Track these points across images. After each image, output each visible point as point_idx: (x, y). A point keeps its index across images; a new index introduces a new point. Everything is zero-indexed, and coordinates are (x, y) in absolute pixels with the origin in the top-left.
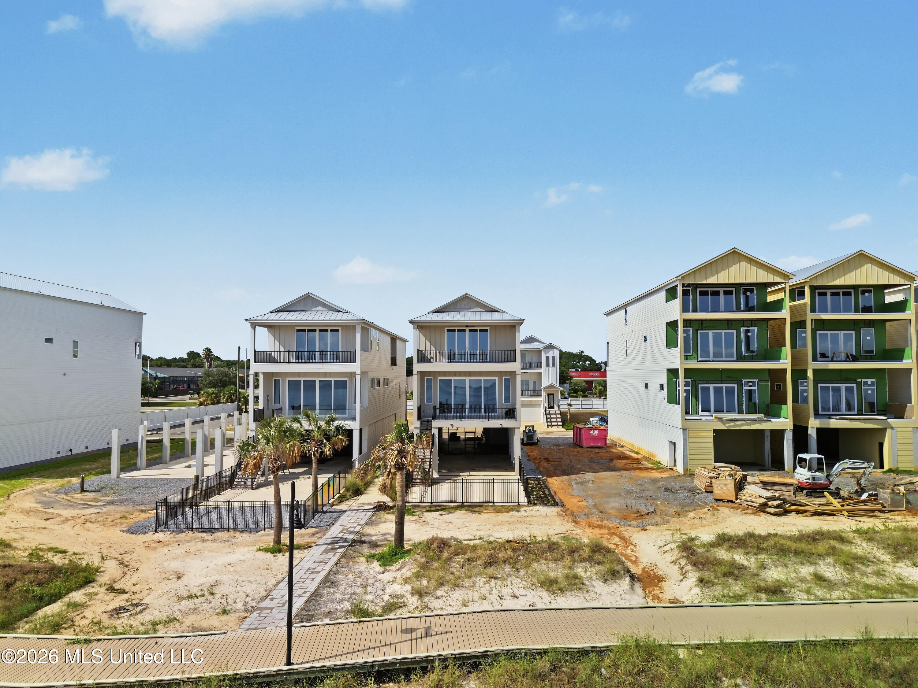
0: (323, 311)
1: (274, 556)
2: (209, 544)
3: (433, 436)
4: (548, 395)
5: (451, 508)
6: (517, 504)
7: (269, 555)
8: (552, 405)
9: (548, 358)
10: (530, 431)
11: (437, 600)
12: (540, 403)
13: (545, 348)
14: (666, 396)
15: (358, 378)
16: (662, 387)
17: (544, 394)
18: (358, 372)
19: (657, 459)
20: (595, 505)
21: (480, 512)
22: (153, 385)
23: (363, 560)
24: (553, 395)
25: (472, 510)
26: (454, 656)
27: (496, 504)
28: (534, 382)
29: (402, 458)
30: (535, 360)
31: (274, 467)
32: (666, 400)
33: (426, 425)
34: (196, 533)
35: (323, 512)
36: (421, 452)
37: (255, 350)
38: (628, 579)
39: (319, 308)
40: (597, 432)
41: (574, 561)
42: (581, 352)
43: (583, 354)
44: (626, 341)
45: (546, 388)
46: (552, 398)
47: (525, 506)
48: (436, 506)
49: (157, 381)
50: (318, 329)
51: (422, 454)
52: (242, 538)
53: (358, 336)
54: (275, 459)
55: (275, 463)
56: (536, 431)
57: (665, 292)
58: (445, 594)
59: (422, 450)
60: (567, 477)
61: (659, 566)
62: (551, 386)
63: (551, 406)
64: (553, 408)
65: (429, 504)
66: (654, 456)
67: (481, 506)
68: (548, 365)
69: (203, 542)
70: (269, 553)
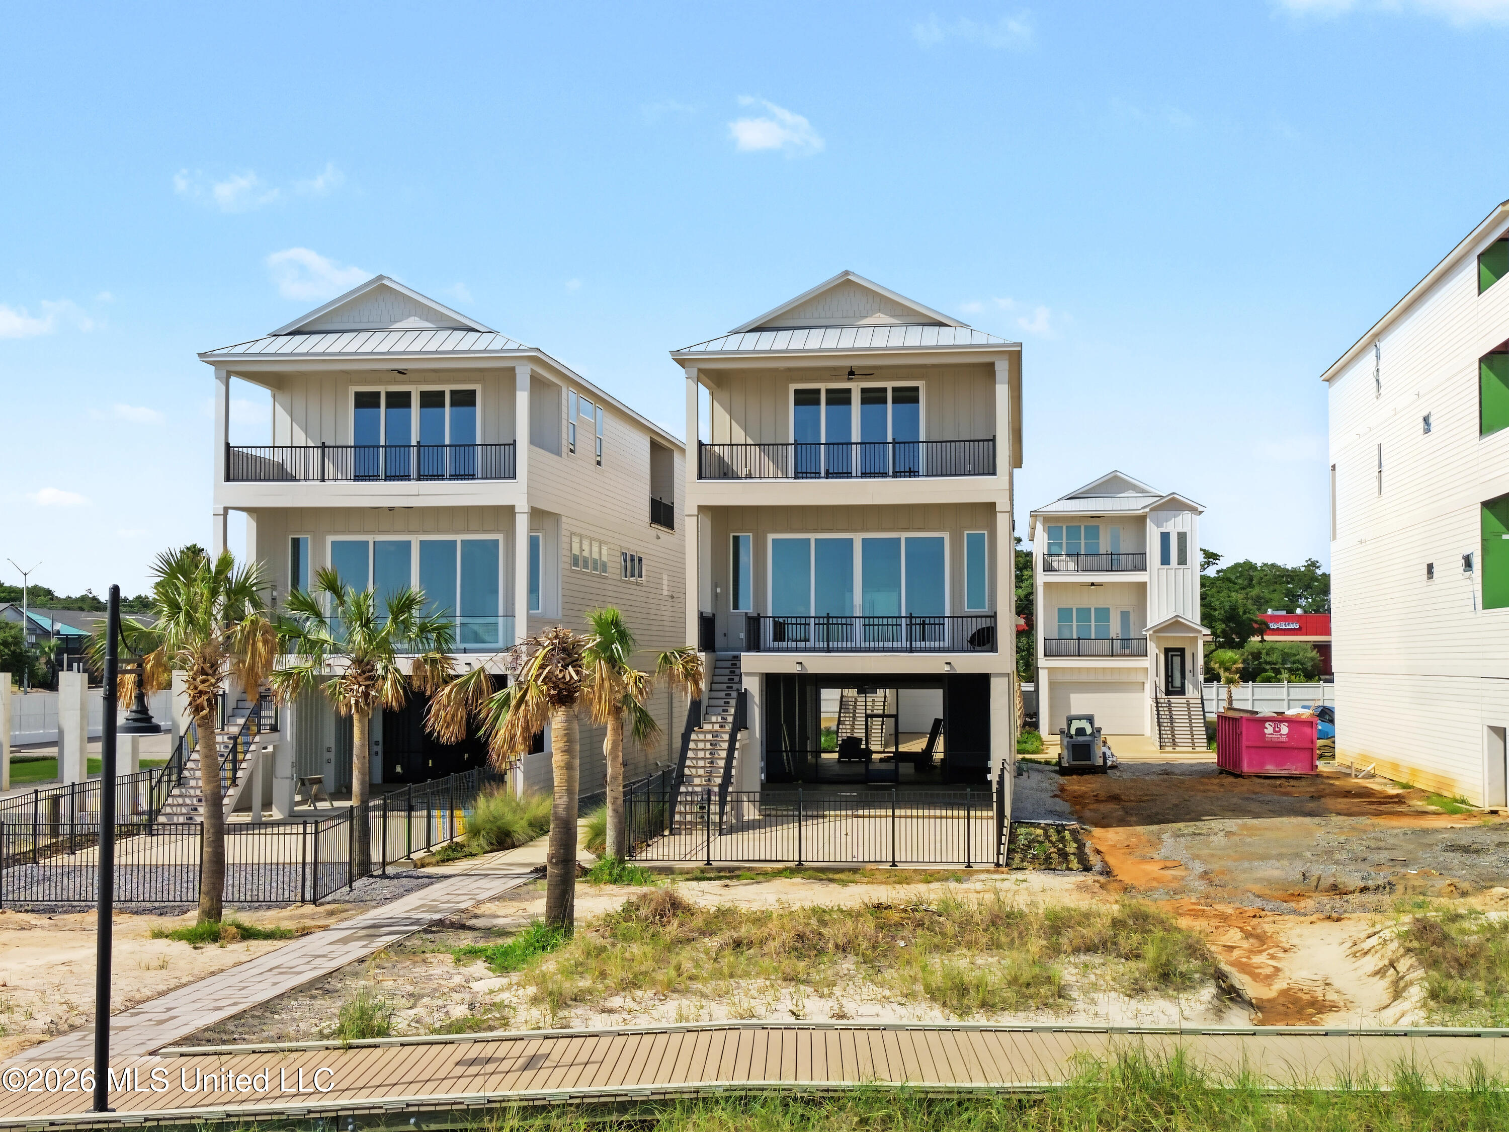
0: (422, 330)
1: (196, 948)
2: (37, 933)
3: (743, 698)
4: (1167, 651)
5: (765, 874)
6: (962, 867)
7: (183, 947)
8: (1177, 683)
9: (1165, 537)
10: (1081, 731)
11: (605, 1015)
12: (1140, 678)
13: (1155, 509)
14: (1479, 587)
15: (522, 524)
16: (1468, 562)
17: (1153, 648)
18: (522, 506)
19: (1458, 793)
20: (1206, 873)
21: (844, 883)
22: (43, 652)
23: (449, 959)
24: (1182, 651)
25: (825, 877)
26: (578, 1101)
27: (901, 866)
28: (1125, 616)
29: (565, 667)
30: (1127, 545)
31: (201, 693)
32: (1479, 601)
33: (727, 671)
34: (9, 912)
35: (384, 876)
36: (704, 741)
37: (227, 445)
38: (1208, 991)
39: (413, 322)
40: (1285, 729)
41: (1056, 950)
42: (1313, 565)
43: (1319, 572)
44: (1380, 446)
45: (1160, 630)
46: (1177, 660)
47: (988, 871)
48: (720, 870)
49: (54, 641)
50: (415, 392)
51: (708, 745)
52: (131, 923)
53: (523, 399)
54: (203, 672)
55: (203, 682)
56: (1099, 730)
57: (1475, 263)
58: (634, 1006)
59: (709, 737)
60: (1155, 828)
61: (1337, 983)
62: (1175, 624)
63: (1173, 688)
64: (1182, 691)
65: (701, 865)
66: (1449, 785)
67: (855, 871)
68: (1165, 560)
69: (23, 929)
70: (183, 942)
